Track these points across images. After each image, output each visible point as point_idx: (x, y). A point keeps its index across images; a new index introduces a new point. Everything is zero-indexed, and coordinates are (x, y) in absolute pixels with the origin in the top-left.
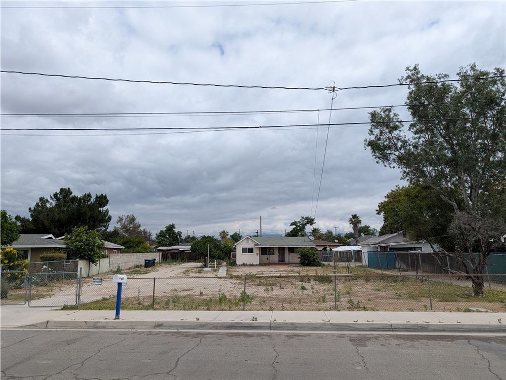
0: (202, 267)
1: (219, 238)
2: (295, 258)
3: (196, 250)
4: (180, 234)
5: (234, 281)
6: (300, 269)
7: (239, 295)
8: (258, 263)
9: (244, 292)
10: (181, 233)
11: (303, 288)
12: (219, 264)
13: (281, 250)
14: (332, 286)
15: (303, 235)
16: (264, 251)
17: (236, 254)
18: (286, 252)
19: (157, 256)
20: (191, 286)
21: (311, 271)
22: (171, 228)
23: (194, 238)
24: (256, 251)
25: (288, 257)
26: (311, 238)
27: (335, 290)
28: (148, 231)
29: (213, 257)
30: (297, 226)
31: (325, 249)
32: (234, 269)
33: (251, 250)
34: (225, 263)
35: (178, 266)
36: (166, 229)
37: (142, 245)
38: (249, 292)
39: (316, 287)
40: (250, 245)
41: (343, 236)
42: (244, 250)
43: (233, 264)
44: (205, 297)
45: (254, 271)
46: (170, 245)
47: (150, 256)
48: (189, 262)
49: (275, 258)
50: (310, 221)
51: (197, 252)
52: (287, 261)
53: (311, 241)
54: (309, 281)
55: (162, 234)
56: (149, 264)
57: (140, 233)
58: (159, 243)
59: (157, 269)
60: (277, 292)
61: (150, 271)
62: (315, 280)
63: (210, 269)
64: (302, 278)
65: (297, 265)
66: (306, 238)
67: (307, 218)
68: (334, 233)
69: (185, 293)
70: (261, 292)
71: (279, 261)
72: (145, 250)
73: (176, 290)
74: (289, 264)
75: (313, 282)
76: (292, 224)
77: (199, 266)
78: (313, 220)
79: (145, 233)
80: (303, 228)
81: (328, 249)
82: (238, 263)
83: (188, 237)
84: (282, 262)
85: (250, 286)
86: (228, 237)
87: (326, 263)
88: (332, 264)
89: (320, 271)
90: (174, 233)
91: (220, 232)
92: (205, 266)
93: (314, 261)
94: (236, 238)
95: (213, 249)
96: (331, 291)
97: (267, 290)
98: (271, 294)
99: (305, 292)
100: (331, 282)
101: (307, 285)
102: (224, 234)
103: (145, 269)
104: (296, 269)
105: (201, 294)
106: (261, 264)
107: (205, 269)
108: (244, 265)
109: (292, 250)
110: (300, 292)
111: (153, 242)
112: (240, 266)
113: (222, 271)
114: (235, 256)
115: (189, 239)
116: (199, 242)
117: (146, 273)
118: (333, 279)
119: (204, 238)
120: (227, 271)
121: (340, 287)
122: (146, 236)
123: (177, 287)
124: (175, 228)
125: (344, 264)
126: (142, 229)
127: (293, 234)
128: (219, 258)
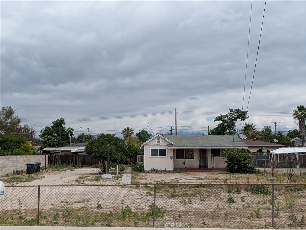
0: (100, 173)
1: (122, 137)
2: (221, 162)
3: (92, 152)
4: (71, 131)
5: (141, 191)
6: (227, 176)
7: (147, 208)
8: (172, 169)
9: (154, 204)
10: (73, 130)
11: (231, 201)
12: (122, 170)
13: (203, 152)
14: (268, 197)
15: (231, 134)
16: (180, 154)
17: (143, 157)
18: (209, 155)
19: (43, 160)
20: (86, 197)
21: (242, 179)
22: (59, 124)
23: (89, 137)
24: (169, 154)
25: (212, 162)
26: (243, 136)
27: (272, 203)
28: (30, 128)
29: (114, 161)
30: (224, 122)
31: (260, 151)
32: (141, 175)
33: (163, 153)
34: (129, 169)
35: (69, 172)
36: (52, 125)
37: (22, 146)
38: (160, 204)
39: (248, 200)
40: (161, 145)
41: (285, 134)
42: (155, 153)
43: (140, 169)
44: (104, 210)
45: (167, 179)
46: (58, 145)
47: (33, 160)
48: (83, 167)
49: (195, 162)
50: (242, 115)
51: (93, 154)
52: (210, 166)
53: (242, 140)
54: (238, 191)
55: (47, 132)
56: (33, 169)
57: (20, 129)
58: (45, 142)
59: (43, 176)
60: (196, 204)
61: (34, 179)
62: (246, 190)
63: (110, 176)
64: (230, 188)
65: (223, 171)
66: (235, 137)
67: (237, 111)
68: (273, 131)
69: (79, 206)
70: (176, 204)
71: (200, 166)
72: (27, 152)
73: (67, 202)
74: (212, 170)
75: (243, 193)
76: (217, 119)
77: (97, 172)
78: (245, 113)
79: (26, 129)
80: (231, 124)
81: (265, 150)
82: (146, 168)
83: (82, 136)
84: (203, 167)
85: (161, 197)
86: (134, 135)
87: (261, 169)
88: (269, 170)
89: (253, 179)
90: (63, 130)
91: (123, 129)
92: (104, 172)
93: (245, 166)
94: (144, 136)
95: (114, 151)
96: (267, 205)
97: (184, 203)
98: (189, 207)
99: (233, 205)
100: (267, 193)
101: (236, 197)
102: (128, 132)
103: (27, 176)
104: (222, 177)
105: (99, 206)
106: (176, 170)
107: (104, 176)
108: (154, 171)
109: (216, 152)
110: (227, 205)
111: (36, 142)
112: (148, 172)
113: (126, 178)
114: (142, 160)
115: (83, 139)
116: (95, 142)
117: (28, 180)
118: (270, 189)
119: (102, 136)
120: (133, 178)
121: (280, 199)
122: (28, 134)
123: (68, 198)
124: (64, 124)
125: (284, 171)
126: (22, 125)
127: (219, 131)
128: (121, 162)
